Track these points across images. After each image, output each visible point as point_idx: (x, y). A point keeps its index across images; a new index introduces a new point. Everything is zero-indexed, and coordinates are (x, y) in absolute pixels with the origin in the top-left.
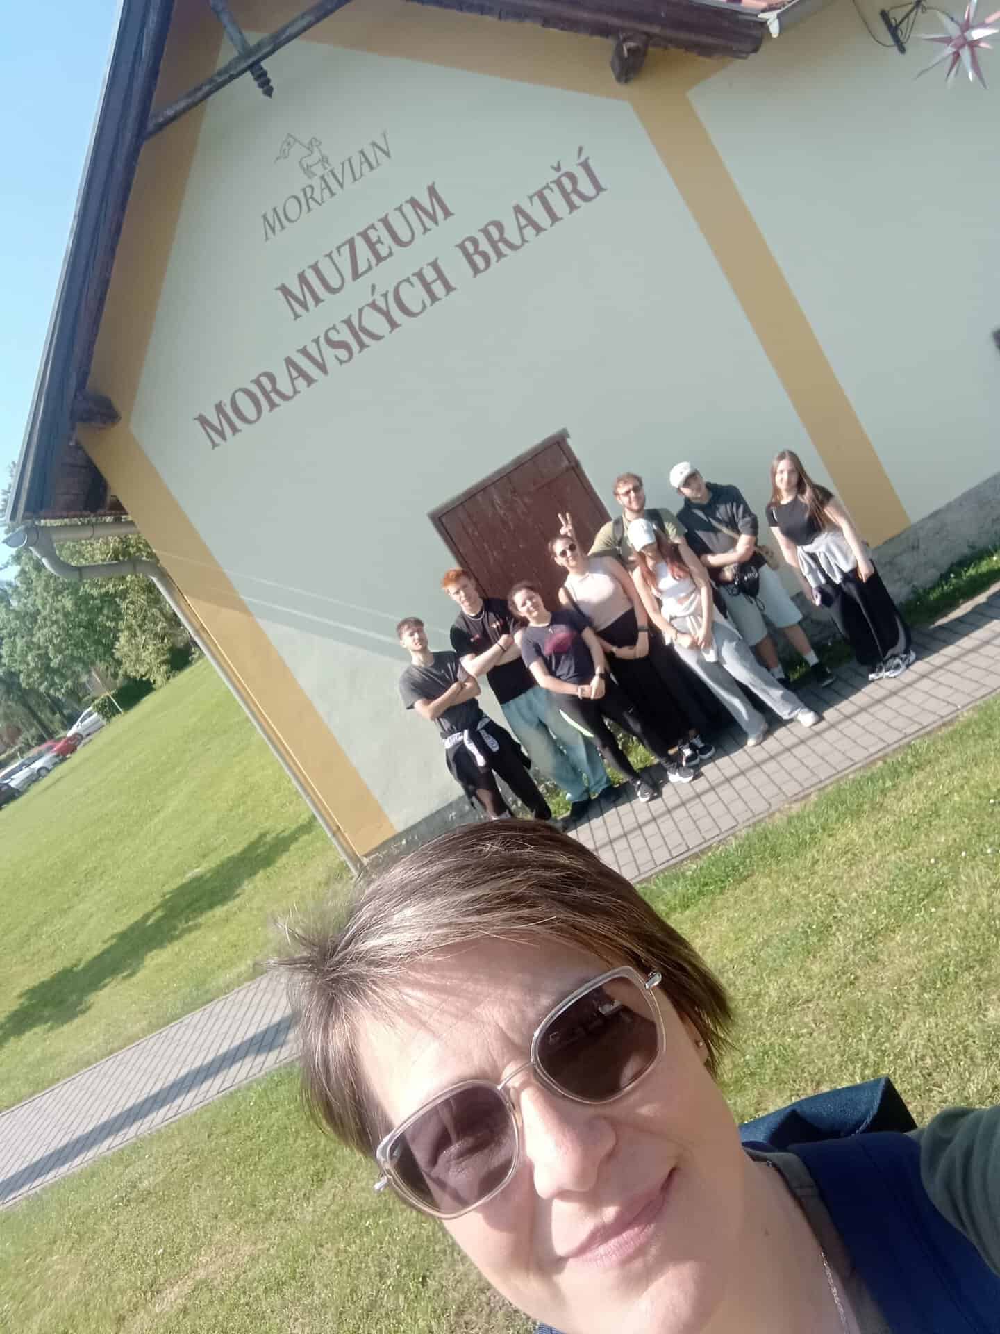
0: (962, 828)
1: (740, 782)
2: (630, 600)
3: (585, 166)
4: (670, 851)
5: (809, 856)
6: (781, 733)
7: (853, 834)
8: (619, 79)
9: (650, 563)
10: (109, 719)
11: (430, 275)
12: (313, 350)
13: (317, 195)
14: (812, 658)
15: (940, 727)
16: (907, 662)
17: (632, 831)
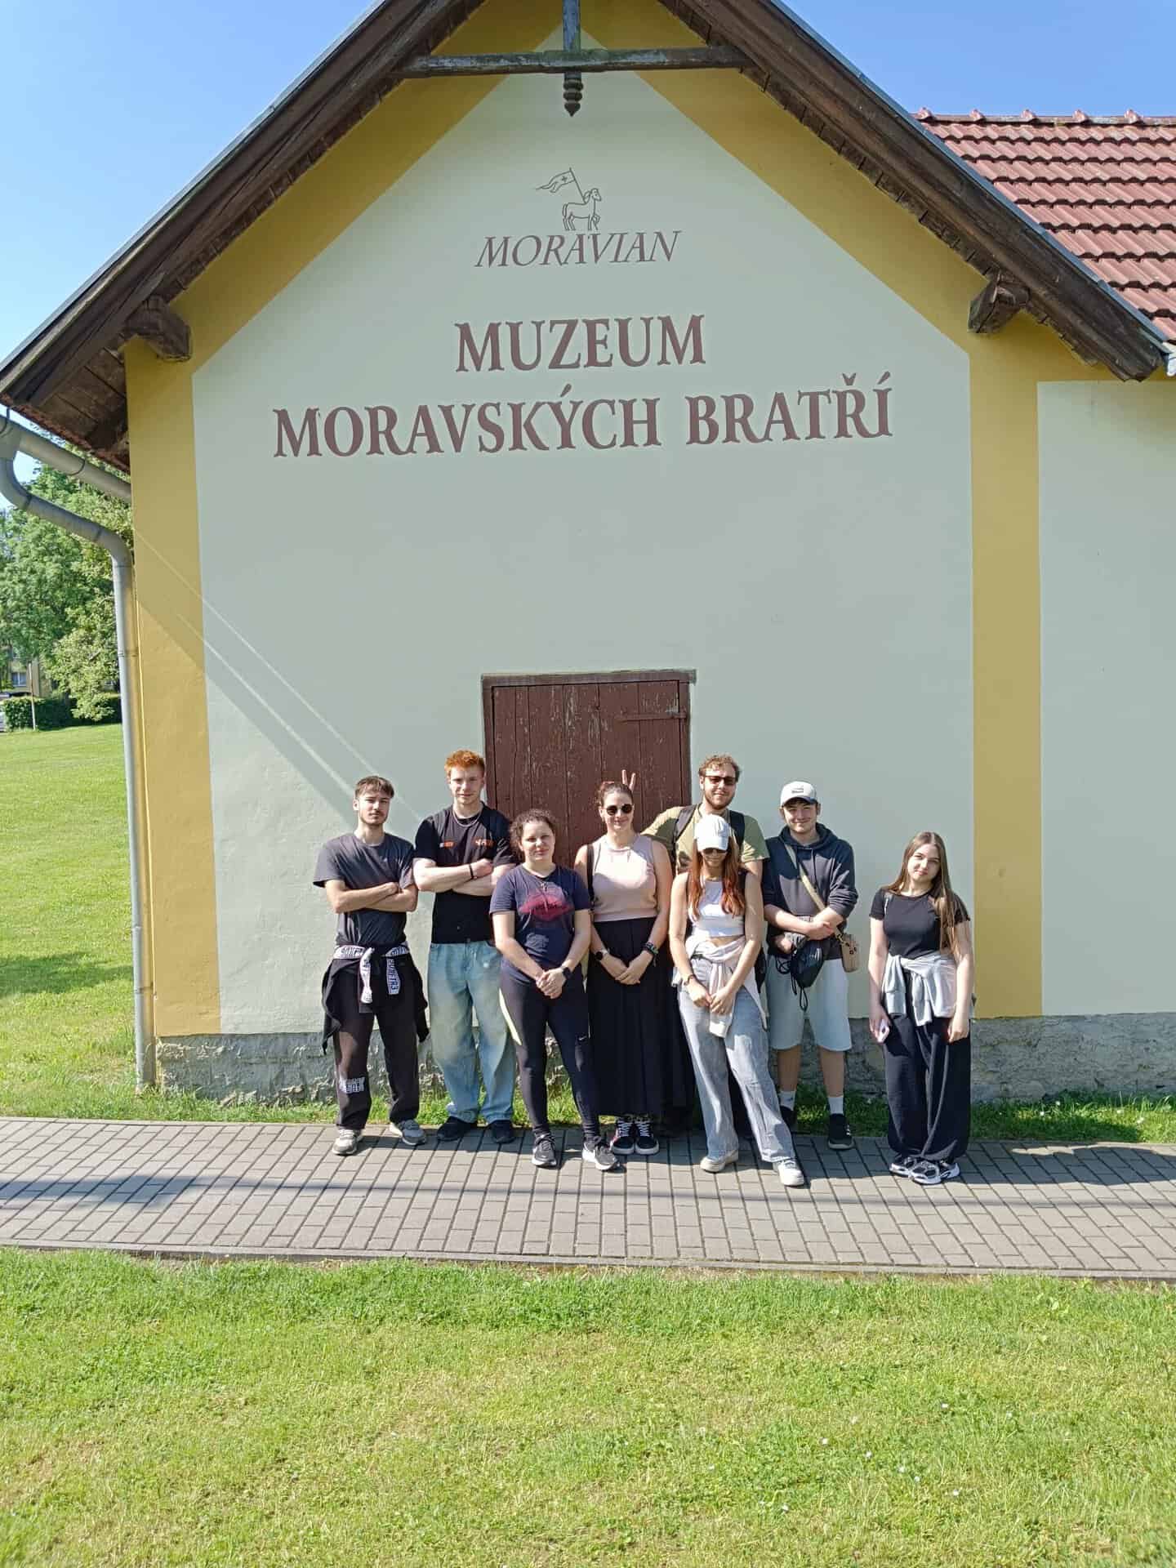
0: (887, 1420)
1: (660, 1205)
2: (657, 909)
3: (882, 396)
4: (523, 1244)
5: (684, 1347)
6: (749, 1174)
7: (754, 1351)
8: (971, 324)
9: (705, 876)
10: (14, 727)
11: (640, 412)
12: (458, 415)
13: (563, 252)
14: (837, 1106)
15: (937, 1277)
16: (944, 1175)
17: (496, 1191)
